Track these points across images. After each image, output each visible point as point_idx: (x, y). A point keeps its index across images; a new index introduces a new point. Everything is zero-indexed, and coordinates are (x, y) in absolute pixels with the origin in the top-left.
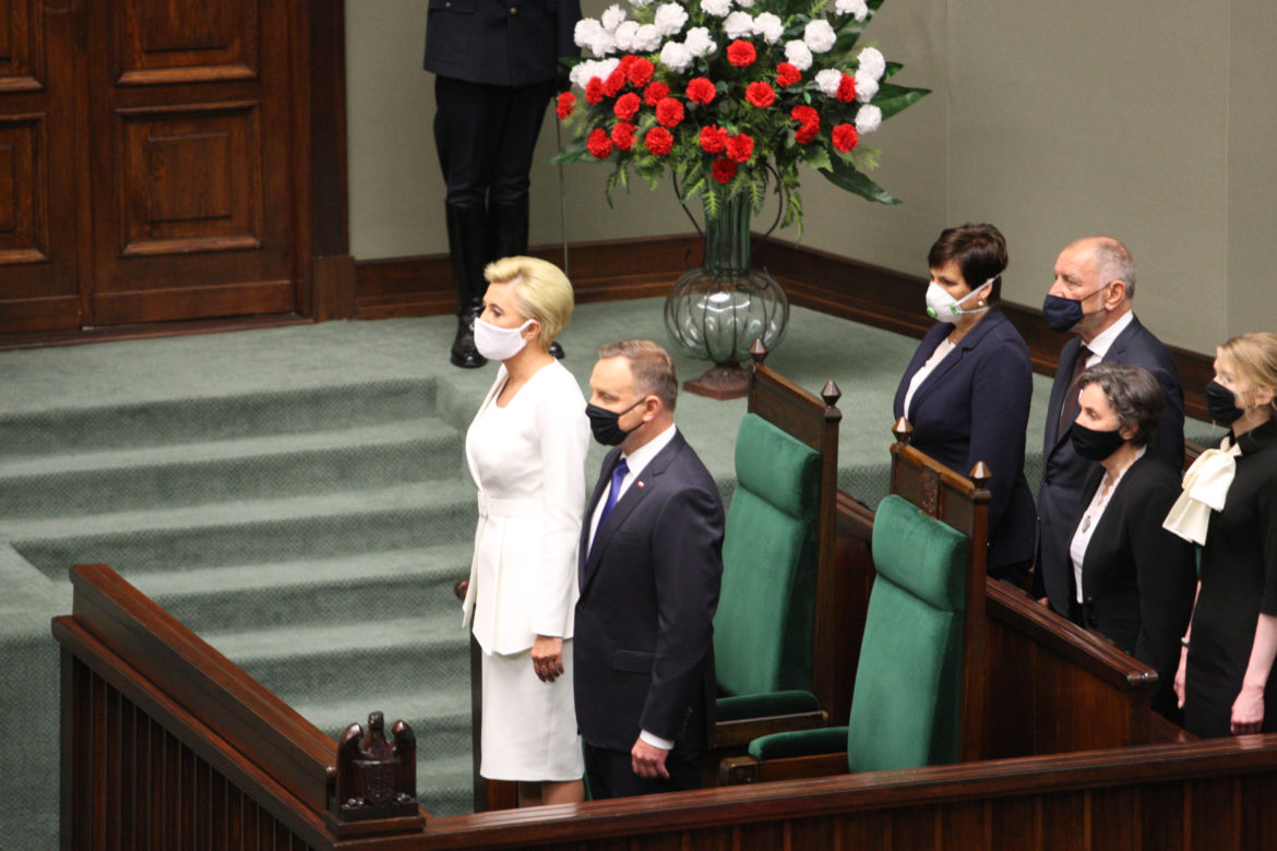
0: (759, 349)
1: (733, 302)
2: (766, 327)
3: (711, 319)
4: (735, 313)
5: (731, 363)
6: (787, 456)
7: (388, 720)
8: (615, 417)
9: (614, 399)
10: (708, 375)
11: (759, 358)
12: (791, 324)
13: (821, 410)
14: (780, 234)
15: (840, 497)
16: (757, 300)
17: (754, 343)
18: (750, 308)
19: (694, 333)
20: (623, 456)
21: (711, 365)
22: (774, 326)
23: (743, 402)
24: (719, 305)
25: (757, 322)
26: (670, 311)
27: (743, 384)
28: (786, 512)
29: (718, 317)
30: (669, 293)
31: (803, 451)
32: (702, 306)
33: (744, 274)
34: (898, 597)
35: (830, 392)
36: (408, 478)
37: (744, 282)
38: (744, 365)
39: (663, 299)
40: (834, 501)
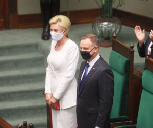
0: (115, 35)
1: (108, 24)
2: (116, 30)
3: (103, 28)
4: (109, 27)
5: (108, 39)
6: (121, 61)
7: (28, 123)
8: (89, 53)
9: (88, 49)
10: (102, 42)
11: (114, 37)
12: (122, 30)
13: (130, 50)
14: (119, 8)
15: (134, 70)
16: (114, 24)
17: (113, 34)
18: (112, 26)
19: (99, 32)
20: (87, 62)
21: (103, 39)
22: (118, 30)
23: (111, 48)
24: (105, 25)
25: (114, 29)
26: (93, 26)
27: (111, 44)
28: (121, 74)
29: (105, 28)
30: (93, 23)
31: (125, 59)
32: (101, 25)
33: (111, 18)
34: (148, 94)
35: (132, 45)
36: (32, 66)
37: (111, 19)
38: (111, 39)
39: (91, 24)
40: (133, 71)
